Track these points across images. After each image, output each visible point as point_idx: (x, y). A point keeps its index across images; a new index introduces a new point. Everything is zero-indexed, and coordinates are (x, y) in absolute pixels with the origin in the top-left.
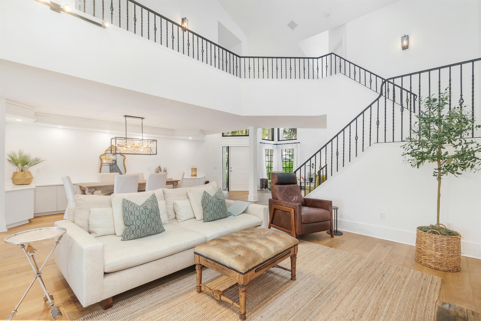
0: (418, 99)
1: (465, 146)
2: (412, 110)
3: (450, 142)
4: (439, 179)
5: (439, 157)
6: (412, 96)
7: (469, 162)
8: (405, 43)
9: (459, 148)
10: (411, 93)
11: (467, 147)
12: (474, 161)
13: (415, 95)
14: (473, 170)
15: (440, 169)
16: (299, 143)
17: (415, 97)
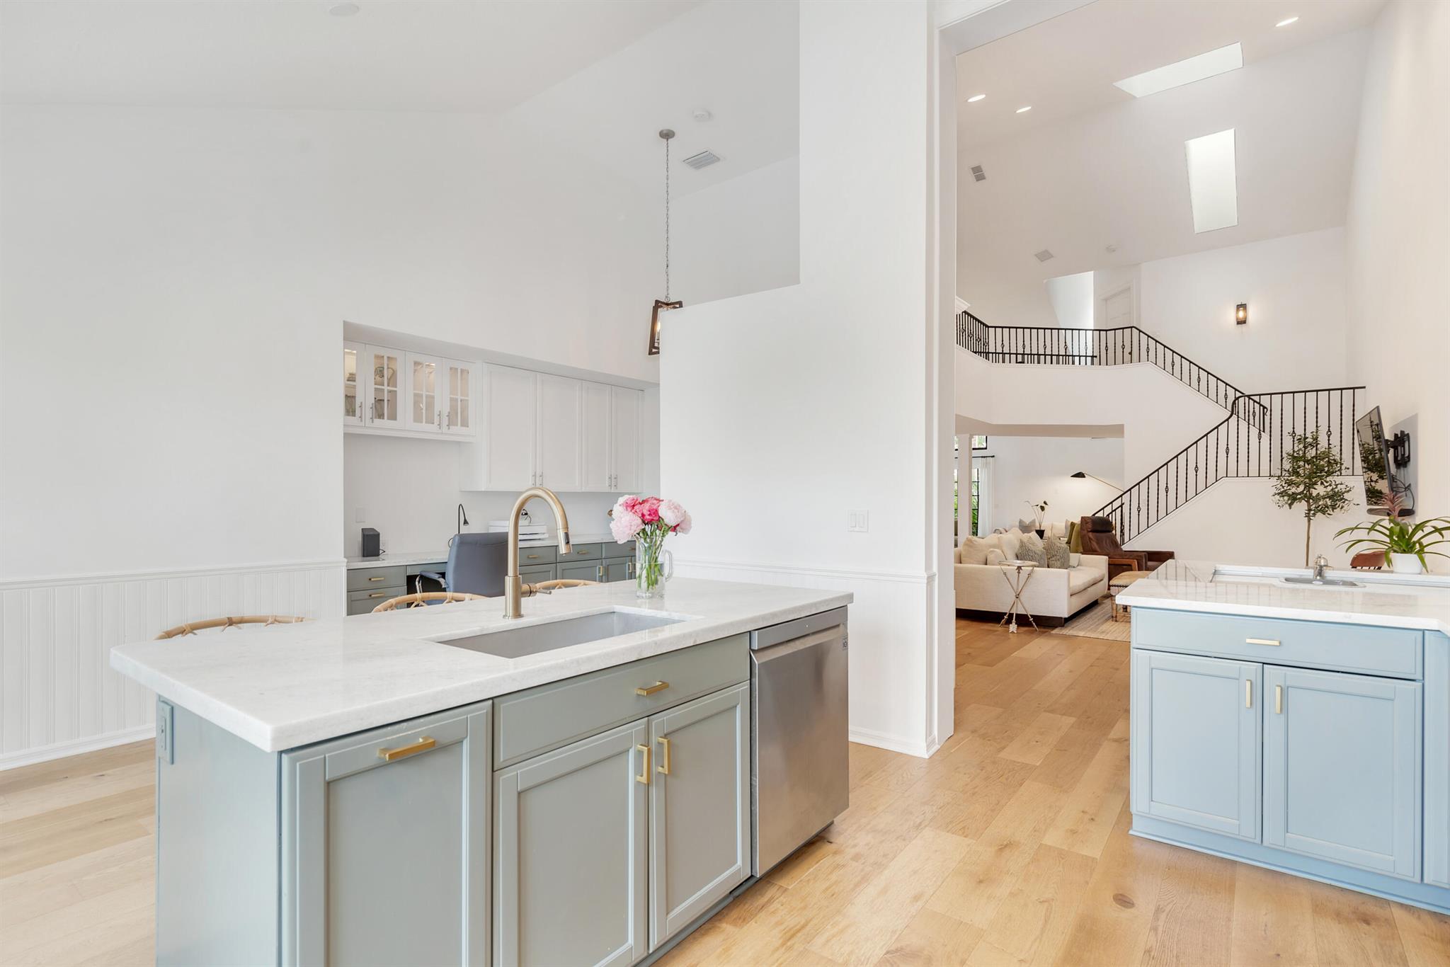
0: (1268, 413)
1: (1334, 487)
2: (1262, 429)
3: (1322, 483)
4: (1309, 520)
5: (1308, 497)
6: (1262, 408)
7: (1339, 503)
8: (1241, 314)
9: (1329, 489)
10: (1261, 405)
11: (1336, 488)
12: (1344, 502)
13: (1264, 408)
14: (1343, 511)
15: (1310, 510)
16: (993, 456)
17: (1265, 410)
